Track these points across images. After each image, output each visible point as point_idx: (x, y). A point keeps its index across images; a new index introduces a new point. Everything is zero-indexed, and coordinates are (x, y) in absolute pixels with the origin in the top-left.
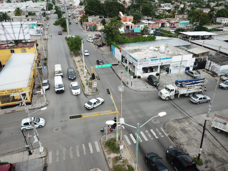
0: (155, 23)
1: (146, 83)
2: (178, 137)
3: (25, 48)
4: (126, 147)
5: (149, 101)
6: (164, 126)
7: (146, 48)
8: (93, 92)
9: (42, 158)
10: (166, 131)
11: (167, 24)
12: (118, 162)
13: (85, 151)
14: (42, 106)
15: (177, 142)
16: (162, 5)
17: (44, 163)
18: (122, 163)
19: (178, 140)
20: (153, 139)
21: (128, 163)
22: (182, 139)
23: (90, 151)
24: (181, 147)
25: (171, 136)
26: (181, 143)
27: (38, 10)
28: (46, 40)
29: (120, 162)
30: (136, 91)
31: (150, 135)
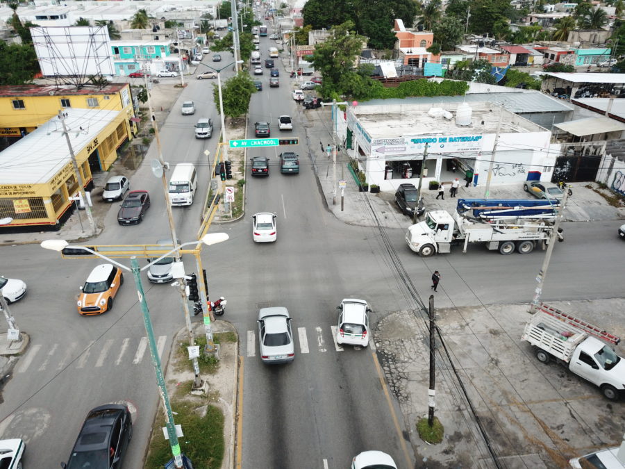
0: (498, 54)
1: (390, 206)
2: (405, 356)
3: (95, 96)
4: (236, 361)
5: (373, 252)
6: (378, 323)
7: (421, 112)
8: (226, 217)
9: (8, 356)
10: (376, 335)
11: (535, 58)
12: (190, 394)
13: (121, 355)
14: (80, 238)
15: (393, 371)
16: (549, 7)
17: (6, 369)
18: (200, 399)
19: (398, 365)
20: (325, 350)
21: (217, 402)
22: (414, 365)
23: (134, 357)
24: (397, 385)
25: (386, 352)
26: (404, 373)
27: (194, 17)
28: (182, 87)
29: (195, 396)
30: (348, 223)
31: (324, 338)
